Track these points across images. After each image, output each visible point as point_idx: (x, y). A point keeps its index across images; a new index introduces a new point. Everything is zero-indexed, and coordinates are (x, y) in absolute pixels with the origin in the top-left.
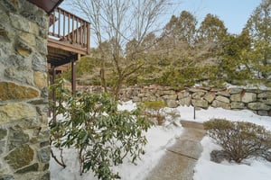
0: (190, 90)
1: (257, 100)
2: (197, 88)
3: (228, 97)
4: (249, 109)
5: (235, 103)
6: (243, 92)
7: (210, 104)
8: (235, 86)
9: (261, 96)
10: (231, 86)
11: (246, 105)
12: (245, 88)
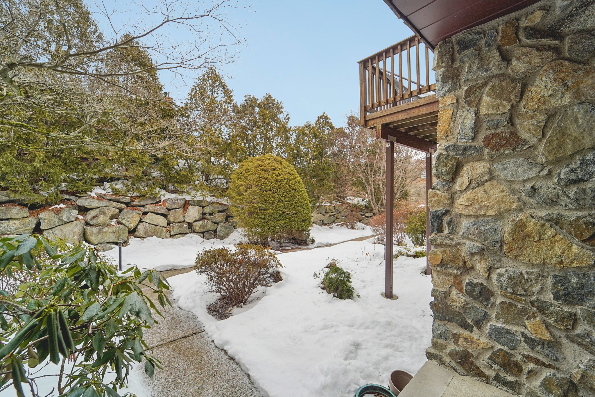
0: (80, 202)
1: (203, 217)
2: (101, 197)
3: (165, 216)
4: (194, 231)
5: (176, 225)
6: (186, 205)
7: (132, 232)
8: (173, 196)
9: (208, 210)
10: (168, 196)
11: (190, 225)
12: (188, 198)
